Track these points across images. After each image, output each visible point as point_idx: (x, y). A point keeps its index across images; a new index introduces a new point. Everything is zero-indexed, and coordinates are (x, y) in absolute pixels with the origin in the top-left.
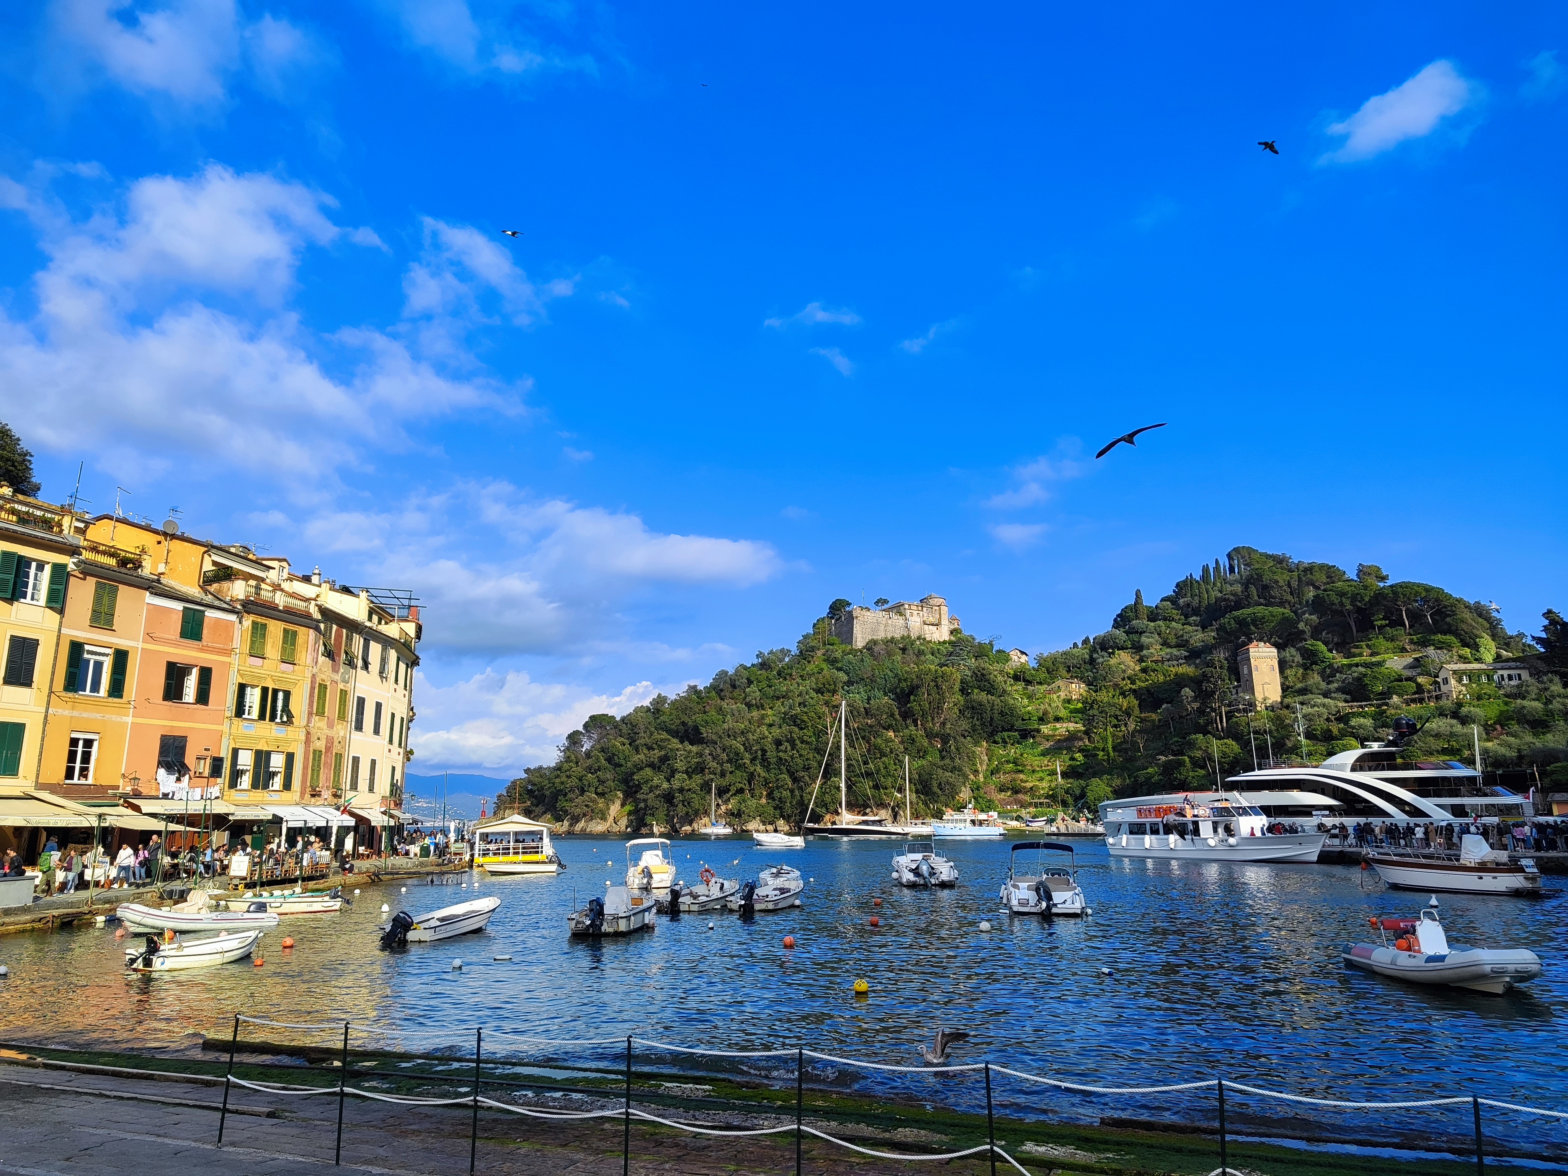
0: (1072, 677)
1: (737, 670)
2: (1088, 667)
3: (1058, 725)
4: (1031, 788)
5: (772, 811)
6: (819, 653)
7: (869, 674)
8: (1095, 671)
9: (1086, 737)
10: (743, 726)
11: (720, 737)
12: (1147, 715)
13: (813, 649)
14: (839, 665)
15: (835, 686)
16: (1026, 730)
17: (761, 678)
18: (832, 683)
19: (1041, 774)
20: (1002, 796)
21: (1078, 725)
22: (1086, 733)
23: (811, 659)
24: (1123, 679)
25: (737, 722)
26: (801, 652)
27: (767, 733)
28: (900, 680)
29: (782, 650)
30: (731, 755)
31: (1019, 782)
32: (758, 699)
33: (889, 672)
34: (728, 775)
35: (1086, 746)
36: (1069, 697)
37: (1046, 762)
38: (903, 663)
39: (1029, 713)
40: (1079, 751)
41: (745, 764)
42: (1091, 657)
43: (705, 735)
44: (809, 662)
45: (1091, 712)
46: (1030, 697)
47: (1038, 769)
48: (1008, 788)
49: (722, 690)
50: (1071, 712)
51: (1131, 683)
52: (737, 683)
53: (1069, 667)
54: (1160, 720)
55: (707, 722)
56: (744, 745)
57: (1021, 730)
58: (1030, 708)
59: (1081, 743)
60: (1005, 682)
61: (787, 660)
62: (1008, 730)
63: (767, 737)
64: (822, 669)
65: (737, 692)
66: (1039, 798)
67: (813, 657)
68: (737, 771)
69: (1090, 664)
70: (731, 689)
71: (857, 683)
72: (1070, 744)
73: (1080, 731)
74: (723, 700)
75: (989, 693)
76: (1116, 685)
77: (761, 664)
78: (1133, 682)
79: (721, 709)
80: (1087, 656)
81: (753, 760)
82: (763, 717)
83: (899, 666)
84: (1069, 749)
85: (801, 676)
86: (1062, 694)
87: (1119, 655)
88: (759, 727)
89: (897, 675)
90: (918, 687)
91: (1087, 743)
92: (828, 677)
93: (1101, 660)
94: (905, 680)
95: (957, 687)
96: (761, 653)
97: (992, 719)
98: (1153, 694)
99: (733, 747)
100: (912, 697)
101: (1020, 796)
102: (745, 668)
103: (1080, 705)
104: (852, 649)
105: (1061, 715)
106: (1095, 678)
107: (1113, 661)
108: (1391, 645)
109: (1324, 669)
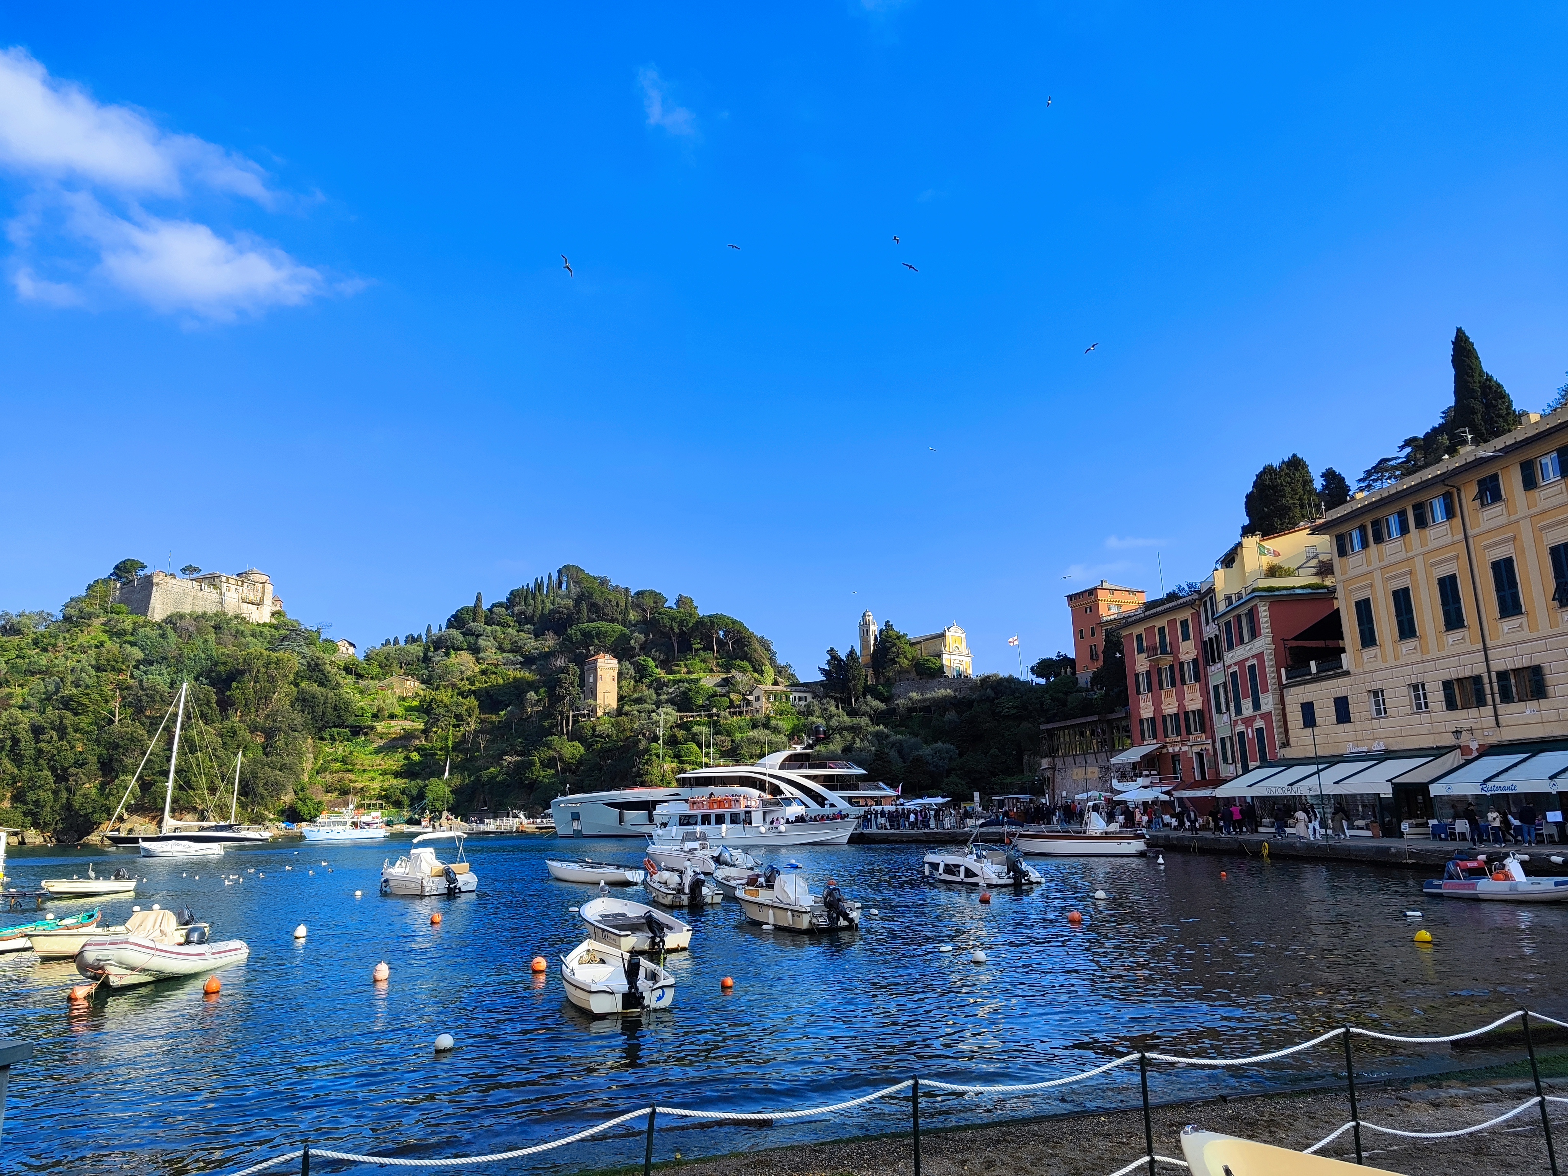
0: (407, 674)
2: (423, 665)
3: (393, 723)
5: (21, 818)
7: (175, 653)
8: (430, 669)
9: (424, 736)
12: (488, 716)
14: (130, 639)
16: (358, 727)
18: (120, 660)
19: (372, 774)
21: (415, 724)
24: (462, 680)
27: (21, 718)
28: (214, 663)
33: (201, 653)
35: (423, 745)
37: (378, 761)
38: (219, 644)
39: (362, 709)
40: (415, 750)
42: (425, 655)
46: (362, 692)
47: (369, 768)
50: (407, 710)
53: (403, 663)
54: (501, 722)
57: (352, 727)
58: (362, 704)
60: (337, 675)
62: (338, 727)
67: (88, 625)
69: (425, 662)
72: (405, 743)
73: (416, 730)
76: (454, 685)
78: (472, 683)
83: (214, 647)
84: (404, 747)
86: (396, 691)
87: (457, 655)
89: (210, 657)
92: (116, 652)
93: (435, 659)
97: (324, 713)
98: (491, 696)
100: (234, 684)
103: (416, 703)
104: (145, 622)
105: (396, 712)
106: (431, 677)
107: (450, 661)
108: (703, 666)
109: (652, 682)
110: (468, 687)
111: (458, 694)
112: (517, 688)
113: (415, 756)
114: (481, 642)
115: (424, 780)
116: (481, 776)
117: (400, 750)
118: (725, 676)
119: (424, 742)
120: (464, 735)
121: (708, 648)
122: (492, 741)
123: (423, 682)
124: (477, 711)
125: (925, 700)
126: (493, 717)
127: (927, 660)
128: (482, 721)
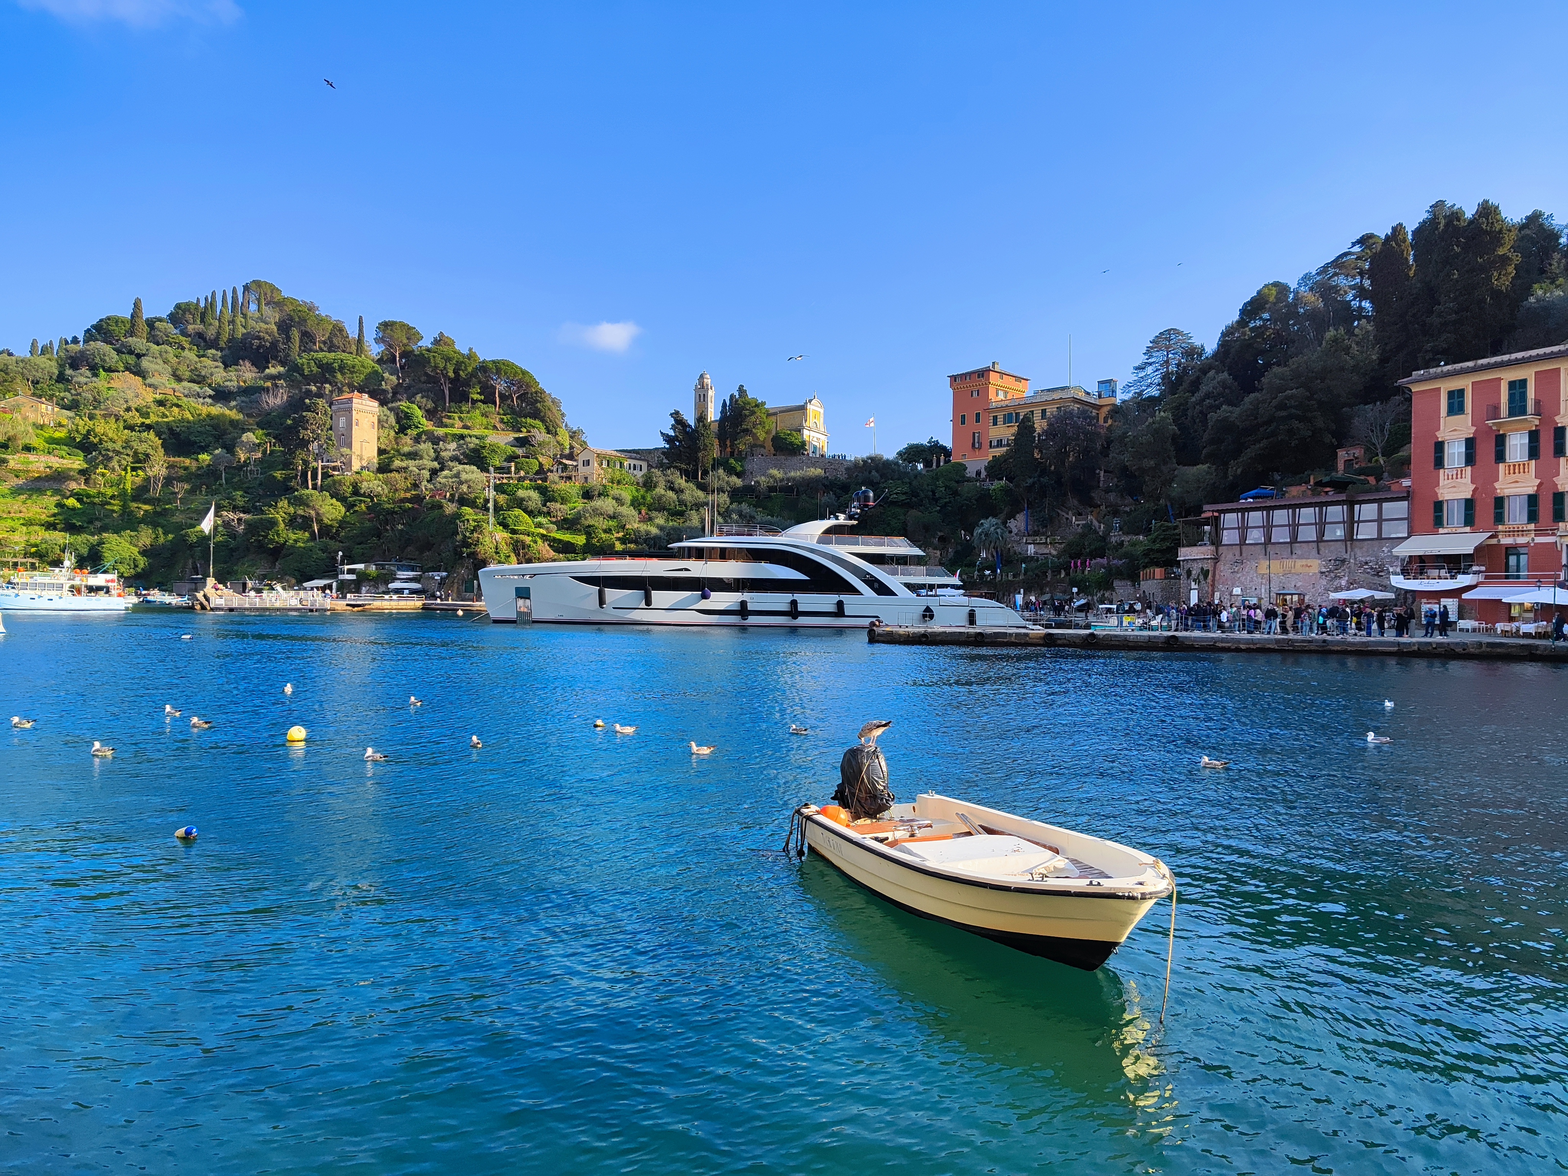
0: (37, 394)
2: (60, 385)
3: (31, 458)
9: (82, 478)
12: (177, 459)
21: (66, 461)
22: (83, 473)
24: (128, 409)
35: (83, 490)
37: (17, 507)
40: (71, 496)
42: (62, 372)
50: (50, 442)
51: (142, 417)
54: (201, 468)
59: (74, 486)
72: (55, 485)
73: (70, 469)
76: (116, 416)
78: (145, 416)
80: (55, 371)
84: (54, 491)
87: (111, 377)
93: (79, 380)
98: (179, 434)
105: (33, 444)
106: (75, 402)
107: (100, 385)
108: (485, 421)
109: (419, 435)
110: (140, 420)
111: (125, 428)
112: (215, 427)
113: (71, 502)
114: (145, 363)
115: (93, 534)
116: (187, 535)
117: (49, 493)
118: (517, 435)
119: (83, 487)
120: (147, 479)
121: (489, 400)
122: (192, 491)
123: (64, 407)
124: (161, 452)
125: (788, 480)
126: (187, 462)
127: (789, 435)
128: (171, 467)
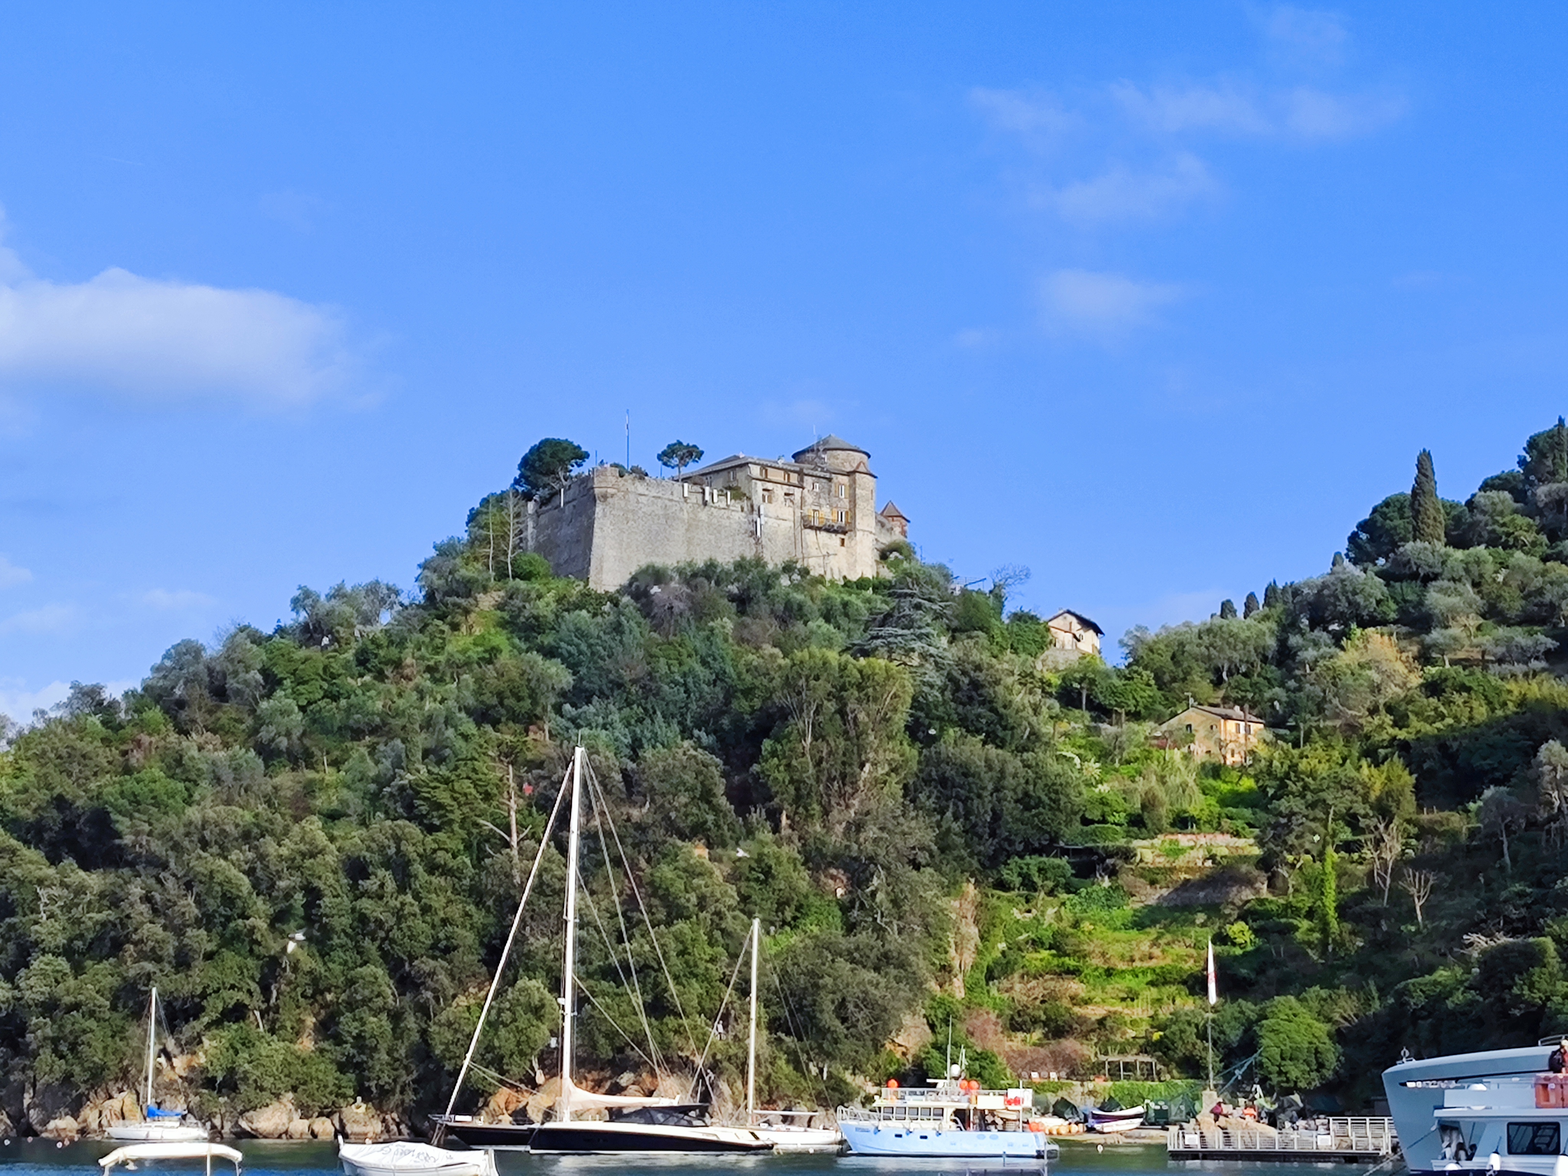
0: (1226, 699)
1: (231, 645)
2: (1273, 671)
3: (1184, 840)
4: (1101, 1022)
5: (331, 1076)
6: (487, 601)
7: (641, 670)
8: (1292, 684)
9: (1263, 877)
10: (248, 817)
11: (176, 847)
12: (1437, 816)
13: (467, 588)
14: (548, 639)
15: (535, 703)
16: (1090, 851)
17: (306, 670)
18: (525, 693)
19: (1130, 982)
20: (1018, 1041)
21: (1241, 842)
22: (1266, 864)
23: (459, 618)
24: (1374, 711)
25: (228, 802)
26: (430, 597)
27: (321, 838)
28: (730, 694)
29: (373, 589)
30: (212, 904)
31: (1066, 1003)
32: (296, 733)
33: (698, 668)
34: (199, 963)
35: (1261, 902)
36: (1218, 759)
37: (1145, 947)
38: (741, 640)
39: (1103, 802)
40: (1242, 917)
41: (252, 930)
42: (1282, 643)
43: (128, 839)
44: (455, 627)
45: (1283, 805)
46: (1105, 756)
47: (1121, 966)
48: (1035, 1021)
49: (181, 704)
50: (1223, 802)
51: (1395, 724)
52: (232, 683)
53: (1218, 671)
54: (1473, 833)
55: (135, 800)
56: (250, 872)
57: (1076, 852)
58: (1104, 788)
59: (1247, 894)
60: (1036, 710)
61: (386, 618)
62: (1040, 851)
63: (322, 852)
64: (494, 651)
65: (229, 711)
66: (1123, 1052)
67: (467, 612)
68: (227, 954)
69: (1279, 665)
70: (210, 702)
71: (602, 695)
72: (1215, 896)
73: (1245, 859)
74: (187, 733)
75: (991, 738)
76: (1352, 729)
77: (305, 628)
78: (1400, 722)
79: (179, 762)
80: (1271, 642)
81: (278, 920)
82: (309, 789)
83: (729, 649)
84: (1213, 909)
85: (429, 669)
86: (1200, 750)
87: (1366, 640)
88: (297, 819)
89: (720, 677)
90: (784, 714)
91: (1265, 893)
92: (515, 674)
93: (1310, 654)
94: (748, 693)
95: (901, 719)
96: (307, 594)
97: (997, 816)
98: (1457, 755)
99: (219, 878)
100: (767, 744)
101: (1070, 1045)
102: (257, 639)
103: (1248, 784)
104: (586, 595)
105: (1193, 810)
106: (1293, 707)
107: (1347, 658)
